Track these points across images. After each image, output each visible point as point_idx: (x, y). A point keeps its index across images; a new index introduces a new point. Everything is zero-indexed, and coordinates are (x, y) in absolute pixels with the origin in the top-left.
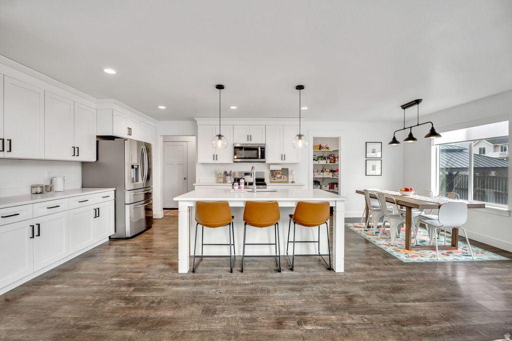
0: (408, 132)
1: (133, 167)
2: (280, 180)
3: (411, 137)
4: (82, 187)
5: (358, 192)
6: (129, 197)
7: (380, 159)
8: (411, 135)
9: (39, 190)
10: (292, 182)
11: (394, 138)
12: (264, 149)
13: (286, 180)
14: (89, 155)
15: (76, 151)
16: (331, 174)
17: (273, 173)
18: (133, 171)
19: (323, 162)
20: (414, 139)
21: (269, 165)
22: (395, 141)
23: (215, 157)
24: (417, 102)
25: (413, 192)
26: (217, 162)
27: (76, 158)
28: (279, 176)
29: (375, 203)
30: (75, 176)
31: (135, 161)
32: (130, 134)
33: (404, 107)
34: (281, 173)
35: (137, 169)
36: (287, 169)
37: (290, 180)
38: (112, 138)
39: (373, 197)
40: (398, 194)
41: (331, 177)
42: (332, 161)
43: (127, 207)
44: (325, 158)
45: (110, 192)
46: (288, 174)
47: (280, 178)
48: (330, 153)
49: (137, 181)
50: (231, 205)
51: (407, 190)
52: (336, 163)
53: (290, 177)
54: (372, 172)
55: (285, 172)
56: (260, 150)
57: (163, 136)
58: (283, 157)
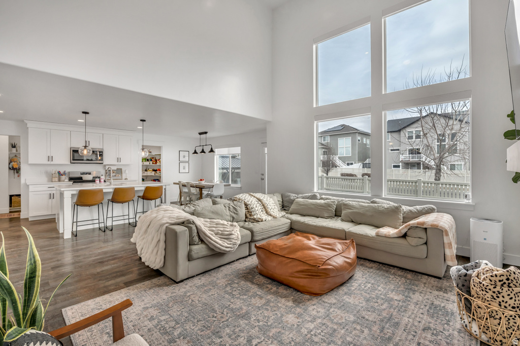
0: (201, 148)
2: (115, 178)
3: (203, 151)
5: (174, 183)
7: (188, 162)
8: (203, 150)
10: (125, 179)
11: (195, 151)
12: (102, 152)
13: (120, 178)
16: (154, 172)
19: (147, 163)
20: (205, 152)
21: (105, 166)
22: (195, 152)
23: (50, 158)
24: (206, 133)
25: (204, 181)
26: (52, 163)
28: (114, 174)
29: (185, 190)
33: (200, 134)
34: (115, 172)
36: (121, 169)
37: (124, 178)
39: (184, 186)
40: (197, 183)
41: (154, 175)
42: (154, 163)
44: (148, 160)
46: (122, 173)
47: (115, 176)
48: (153, 156)
51: (201, 180)
52: (158, 164)
53: (124, 176)
54: (184, 171)
55: (119, 171)
56: (98, 153)
58: (119, 160)
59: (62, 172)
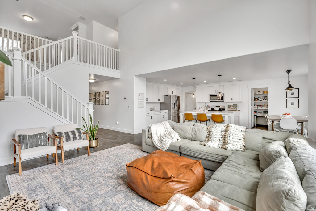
1: (173, 104)
2: (232, 109)
3: (290, 87)
4: (161, 110)
6: (172, 113)
7: (297, 98)
8: (290, 85)
9: (152, 110)
13: (236, 110)
14: (162, 101)
15: (159, 100)
17: (229, 106)
18: (173, 105)
21: (226, 102)
23: (203, 100)
24: (289, 71)
26: (203, 102)
27: (159, 102)
28: (232, 107)
30: (159, 106)
31: (174, 102)
32: (173, 93)
34: (233, 106)
35: (174, 105)
36: (237, 104)
37: (238, 110)
38: (167, 95)
43: (171, 116)
45: (167, 111)
46: (237, 107)
47: (233, 108)
49: (174, 108)
50: (193, 114)
54: (291, 106)
55: (235, 106)
57: (185, 92)
58: (232, 99)
59: (209, 106)
